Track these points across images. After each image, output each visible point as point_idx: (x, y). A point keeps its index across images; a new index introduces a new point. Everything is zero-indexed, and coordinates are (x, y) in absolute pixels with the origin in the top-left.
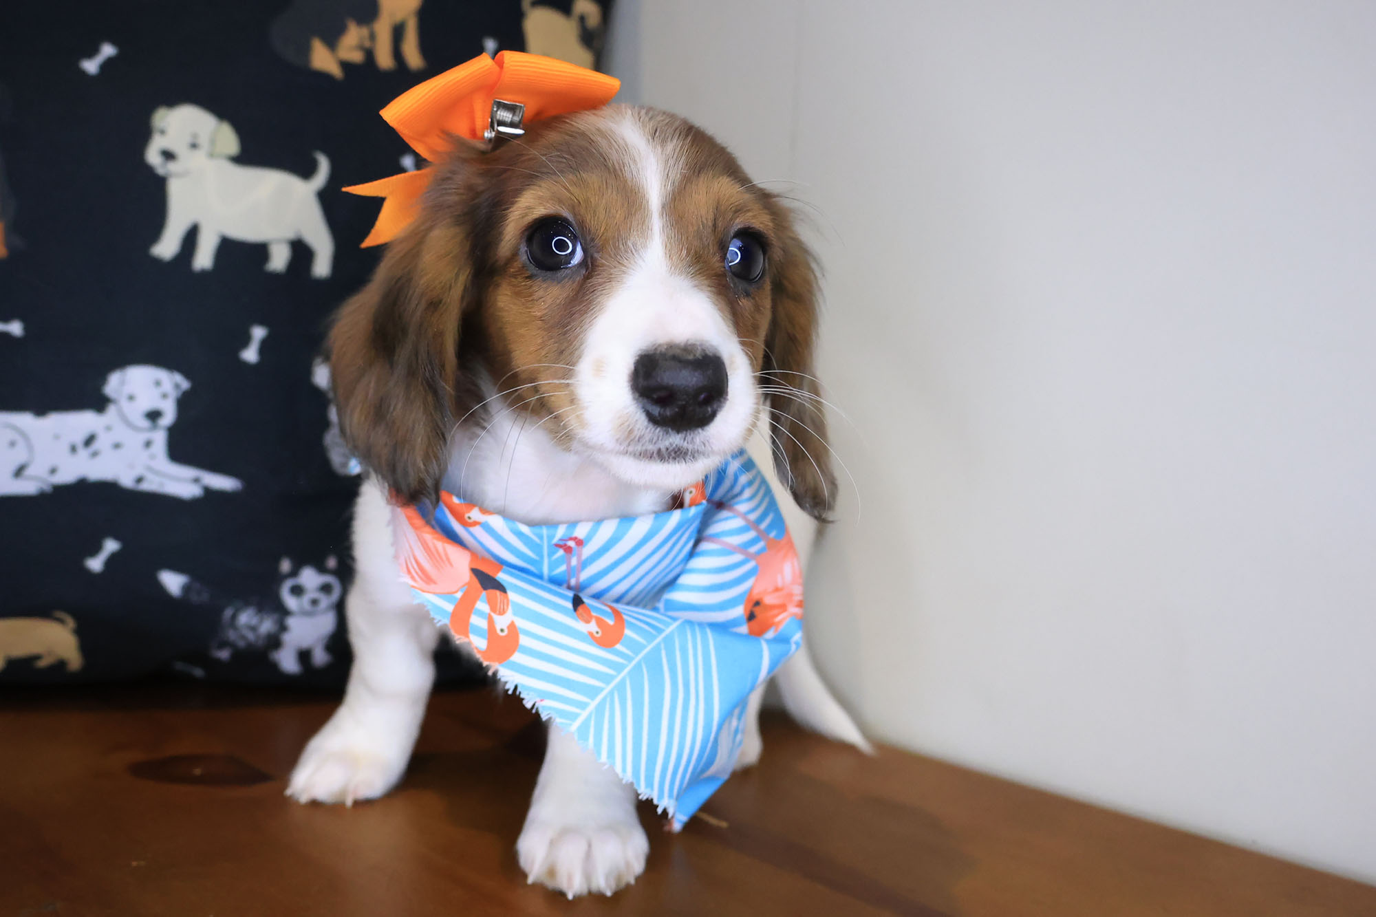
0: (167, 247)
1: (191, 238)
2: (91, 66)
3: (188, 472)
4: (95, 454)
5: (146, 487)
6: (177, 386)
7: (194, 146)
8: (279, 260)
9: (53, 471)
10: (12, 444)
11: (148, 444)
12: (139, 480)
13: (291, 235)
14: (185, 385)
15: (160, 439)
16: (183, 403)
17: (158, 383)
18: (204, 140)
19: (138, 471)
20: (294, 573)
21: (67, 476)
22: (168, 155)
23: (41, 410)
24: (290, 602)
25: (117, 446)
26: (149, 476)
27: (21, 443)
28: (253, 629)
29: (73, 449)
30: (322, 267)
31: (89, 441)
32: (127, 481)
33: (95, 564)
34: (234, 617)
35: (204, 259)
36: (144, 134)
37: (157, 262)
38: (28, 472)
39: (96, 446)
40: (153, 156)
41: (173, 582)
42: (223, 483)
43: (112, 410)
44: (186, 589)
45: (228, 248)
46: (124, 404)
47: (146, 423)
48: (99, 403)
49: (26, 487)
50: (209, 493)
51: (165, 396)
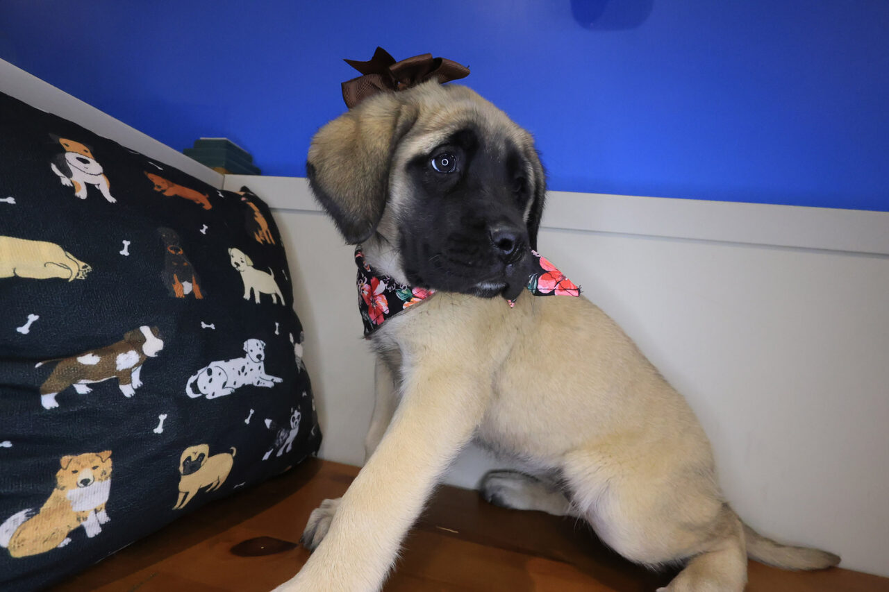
0: (247, 296)
1: (252, 291)
2: (203, 231)
3: (270, 377)
4: (246, 374)
5: (260, 385)
6: (263, 345)
7: (242, 262)
8: (275, 301)
9: (235, 383)
10: (220, 374)
11: (260, 368)
12: (258, 383)
13: (274, 292)
14: (265, 344)
15: (262, 364)
16: (265, 351)
17: (257, 345)
18: (244, 260)
19: (258, 379)
20: (293, 413)
21: (239, 385)
22: (238, 265)
23: (227, 359)
24: (292, 424)
25: (251, 370)
26: (261, 381)
27: (222, 371)
28: (282, 437)
29: (239, 374)
30: (283, 303)
31: (243, 370)
32: (255, 384)
33: (247, 421)
34: (280, 434)
35: (258, 300)
36: (228, 257)
37: (246, 300)
38: (227, 385)
39: (245, 371)
40: (235, 266)
41: (268, 422)
42: (278, 380)
43: (247, 355)
44: (271, 425)
45: (262, 295)
46: (250, 352)
47: (257, 360)
48: (243, 354)
49: (227, 392)
50: (275, 383)
51: (260, 349)
